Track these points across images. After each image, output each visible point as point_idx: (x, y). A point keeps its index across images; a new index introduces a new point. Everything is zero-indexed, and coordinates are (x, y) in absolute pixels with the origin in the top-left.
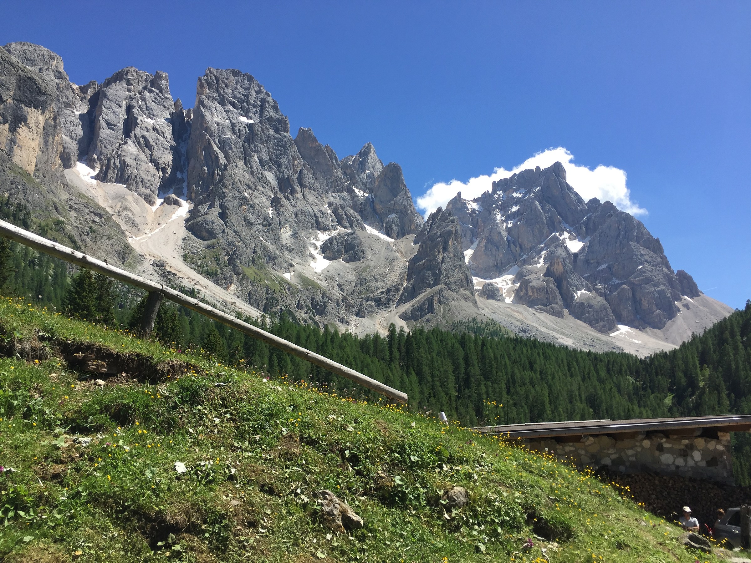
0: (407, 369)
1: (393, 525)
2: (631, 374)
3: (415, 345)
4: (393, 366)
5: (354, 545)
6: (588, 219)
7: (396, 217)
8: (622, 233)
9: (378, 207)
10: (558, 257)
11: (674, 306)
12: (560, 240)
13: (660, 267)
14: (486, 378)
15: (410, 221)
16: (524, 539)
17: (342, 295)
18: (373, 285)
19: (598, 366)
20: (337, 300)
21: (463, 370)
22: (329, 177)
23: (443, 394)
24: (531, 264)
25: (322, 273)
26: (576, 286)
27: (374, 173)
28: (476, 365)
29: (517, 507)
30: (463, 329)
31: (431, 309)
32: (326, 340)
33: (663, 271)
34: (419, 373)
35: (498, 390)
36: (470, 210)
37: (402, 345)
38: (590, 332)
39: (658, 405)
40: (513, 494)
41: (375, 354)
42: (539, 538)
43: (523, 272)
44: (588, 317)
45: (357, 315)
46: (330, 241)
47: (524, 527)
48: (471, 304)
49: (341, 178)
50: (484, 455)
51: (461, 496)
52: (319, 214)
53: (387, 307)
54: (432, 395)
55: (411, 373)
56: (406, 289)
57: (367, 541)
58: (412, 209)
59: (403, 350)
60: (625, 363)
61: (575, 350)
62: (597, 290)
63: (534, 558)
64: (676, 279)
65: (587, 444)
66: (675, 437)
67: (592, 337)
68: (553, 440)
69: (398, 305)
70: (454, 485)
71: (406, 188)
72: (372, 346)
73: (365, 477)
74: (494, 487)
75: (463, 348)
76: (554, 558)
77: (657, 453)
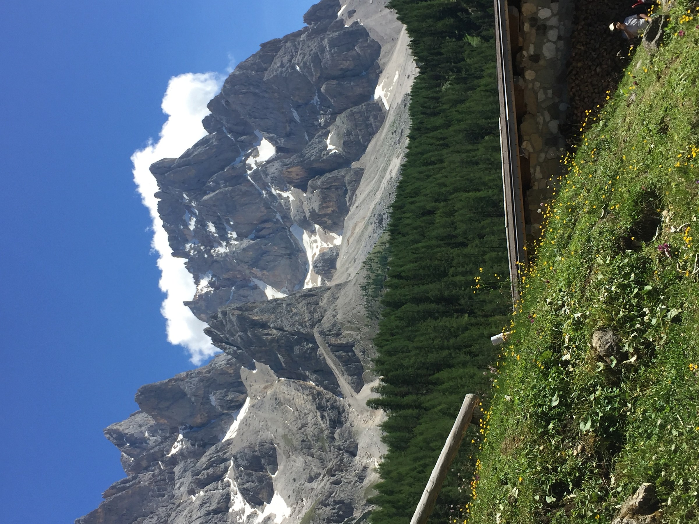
0: (432, 383)
1: (649, 437)
2: (439, 85)
3: (398, 372)
4: (427, 405)
5: (679, 498)
6: (230, 131)
7: (214, 394)
8: (252, 89)
9: (199, 421)
10: (281, 172)
11: (351, 29)
12: (257, 169)
13: (299, 44)
14: (445, 274)
15: (221, 374)
16: (659, 254)
17: (324, 476)
18: (312, 429)
19: (429, 126)
20: (332, 483)
21: (433, 306)
22: (151, 493)
23: (467, 334)
24: (289, 209)
25: (291, 506)
26: (321, 151)
27: (149, 425)
28: (425, 287)
29: (617, 262)
30: (377, 304)
31: (348, 347)
32: (389, 502)
33: (304, 40)
34: (438, 367)
35: (461, 259)
36: (210, 289)
37: (397, 390)
38: (383, 135)
39: (479, 54)
40: (599, 265)
41: (410, 430)
42: (657, 234)
43: (299, 220)
44: (363, 137)
45: (353, 454)
46: (245, 492)
47: (644, 253)
48: (342, 292)
49: (153, 475)
50: (549, 300)
51: (604, 338)
52: (204, 510)
53: (344, 411)
54: (468, 349)
55: (438, 379)
56: (319, 383)
57: (672, 478)
58: (204, 371)
59: (404, 389)
60: (425, 93)
61: (407, 156)
62: (327, 124)
63: (684, 245)
64: (315, 24)
65: (531, 150)
66: (521, 39)
67: (390, 133)
68: (528, 193)
69: (340, 394)
70: (590, 346)
71: (173, 379)
72: (398, 434)
73: (583, 474)
74: (590, 291)
75: (403, 304)
76: (682, 217)
77: (542, 62)
